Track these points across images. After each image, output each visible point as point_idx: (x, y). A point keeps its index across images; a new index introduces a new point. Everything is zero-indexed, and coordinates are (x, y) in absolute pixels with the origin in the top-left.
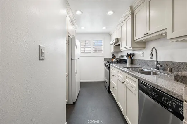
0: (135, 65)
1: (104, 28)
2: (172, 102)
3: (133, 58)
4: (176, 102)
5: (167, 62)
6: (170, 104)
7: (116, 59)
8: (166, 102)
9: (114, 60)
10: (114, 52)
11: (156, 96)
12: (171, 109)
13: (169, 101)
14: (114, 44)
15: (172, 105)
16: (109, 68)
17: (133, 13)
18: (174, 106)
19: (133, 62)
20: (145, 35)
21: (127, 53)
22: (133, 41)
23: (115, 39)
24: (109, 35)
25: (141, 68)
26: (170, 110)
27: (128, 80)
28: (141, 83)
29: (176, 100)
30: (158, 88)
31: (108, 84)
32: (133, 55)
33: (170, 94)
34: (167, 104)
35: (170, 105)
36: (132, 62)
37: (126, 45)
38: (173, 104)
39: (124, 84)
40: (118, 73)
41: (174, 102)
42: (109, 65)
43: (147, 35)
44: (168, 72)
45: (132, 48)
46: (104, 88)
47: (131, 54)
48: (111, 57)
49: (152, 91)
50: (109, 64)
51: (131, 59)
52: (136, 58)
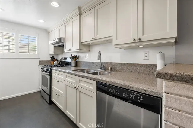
0: (79, 67)
1: (41, 21)
2: (132, 94)
3: (77, 61)
4: (134, 94)
5: (108, 63)
6: (130, 96)
7: (57, 62)
8: (127, 96)
9: (55, 63)
10: (54, 53)
11: (117, 93)
12: (131, 100)
13: (129, 95)
14: (54, 44)
15: (132, 98)
16: (50, 73)
17: (80, 15)
18: (134, 97)
19: (78, 64)
20: (93, 39)
21: (72, 55)
22: (81, 44)
23: (58, 38)
24: (47, 32)
25: (87, 69)
26: (130, 102)
27: (82, 84)
28: (100, 84)
29: (134, 93)
30: (118, 86)
31: (49, 93)
32: (78, 57)
33: (129, 89)
34: (128, 97)
35: (130, 98)
36: (76, 65)
37: (72, 47)
38: (132, 96)
39: (77, 89)
40: (66, 78)
41: (133, 94)
42: (49, 70)
43: (95, 39)
44: (109, 71)
45: (79, 50)
46: (41, 100)
47: (76, 56)
48: (49, 59)
49: (113, 90)
50: (51, 68)
51: (75, 61)
52: (80, 60)
